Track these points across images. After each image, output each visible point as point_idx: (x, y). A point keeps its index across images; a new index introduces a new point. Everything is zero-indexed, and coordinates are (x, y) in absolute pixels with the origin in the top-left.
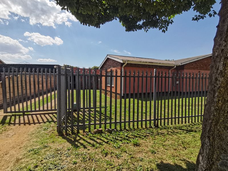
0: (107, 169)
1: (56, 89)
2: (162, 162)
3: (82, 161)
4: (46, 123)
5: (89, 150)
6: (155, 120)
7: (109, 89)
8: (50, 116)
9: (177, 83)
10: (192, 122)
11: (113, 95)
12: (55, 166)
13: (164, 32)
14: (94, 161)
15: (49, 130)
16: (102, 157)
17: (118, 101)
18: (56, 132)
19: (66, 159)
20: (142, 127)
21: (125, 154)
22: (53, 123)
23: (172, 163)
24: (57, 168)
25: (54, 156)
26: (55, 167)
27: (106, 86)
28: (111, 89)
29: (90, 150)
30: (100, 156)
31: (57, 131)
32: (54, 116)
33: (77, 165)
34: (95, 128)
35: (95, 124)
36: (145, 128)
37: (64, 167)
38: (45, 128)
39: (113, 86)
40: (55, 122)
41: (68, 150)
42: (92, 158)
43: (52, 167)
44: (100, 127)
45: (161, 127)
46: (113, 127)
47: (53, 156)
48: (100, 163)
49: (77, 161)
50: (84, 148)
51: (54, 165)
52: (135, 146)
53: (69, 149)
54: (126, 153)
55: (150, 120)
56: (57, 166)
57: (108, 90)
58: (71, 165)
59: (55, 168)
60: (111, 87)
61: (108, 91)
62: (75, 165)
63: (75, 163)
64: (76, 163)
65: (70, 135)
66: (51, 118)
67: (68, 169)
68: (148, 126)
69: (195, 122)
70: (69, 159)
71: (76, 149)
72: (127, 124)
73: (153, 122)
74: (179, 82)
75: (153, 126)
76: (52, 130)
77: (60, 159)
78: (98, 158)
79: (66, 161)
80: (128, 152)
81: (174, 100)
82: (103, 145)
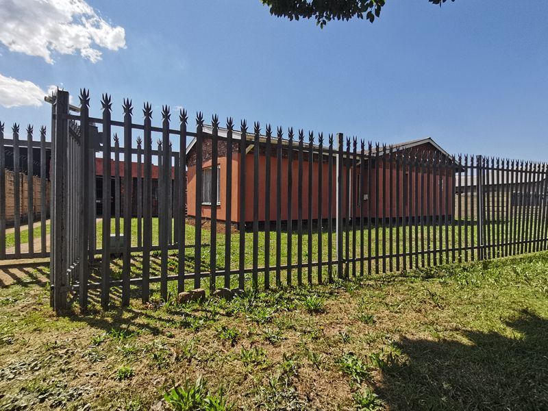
0: (247, 375)
1: (48, 217)
2: (404, 339)
3: (150, 367)
4: (12, 286)
5: (171, 336)
6: (340, 262)
7: (207, 213)
8: (27, 272)
9: (365, 199)
10: (417, 267)
11: (220, 226)
12: (42, 394)
13: (372, 21)
14: (194, 362)
15: (21, 303)
16: (221, 347)
17: (235, 237)
18: (47, 308)
19: (90, 368)
20: (310, 280)
21: (292, 334)
22: (36, 287)
23: (430, 338)
24: (48, 402)
25: (39, 365)
26: (40, 397)
27: (199, 207)
28: (214, 214)
29: (178, 336)
30: (215, 345)
31: (52, 305)
32: (40, 271)
33: (135, 381)
34: (181, 289)
35: (181, 279)
36: (317, 283)
37: (80, 394)
38: (8, 300)
39: (218, 203)
40: (43, 285)
41: (95, 343)
42: (189, 356)
43: (28, 400)
44: (197, 285)
45: (354, 279)
46: (235, 285)
47: (36, 365)
48: (220, 363)
49: (134, 368)
50: (155, 335)
51: (38, 391)
52: (314, 314)
53: (98, 340)
54: (295, 330)
55: (330, 263)
56: (51, 395)
57: (205, 216)
58: (109, 384)
59: (42, 400)
60: (214, 208)
61: (204, 218)
62: (126, 381)
63: (127, 376)
64: (131, 375)
65: (96, 312)
66: (31, 275)
67: (98, 396)
68: (325, 277)
69: (423, 266)
70: (99, 367)
71: (124, 337)
72: (272, 274)
73: (335, 267)
74: (369, 197)
75: (336, 278)
76: (33, 304)
77: (63, 371)
78: (210, 351)
79: (91, 373)
80: (298, 328)
81: (366, 232)
82: (218, 320)
